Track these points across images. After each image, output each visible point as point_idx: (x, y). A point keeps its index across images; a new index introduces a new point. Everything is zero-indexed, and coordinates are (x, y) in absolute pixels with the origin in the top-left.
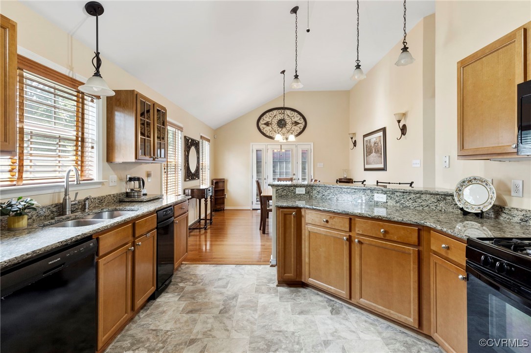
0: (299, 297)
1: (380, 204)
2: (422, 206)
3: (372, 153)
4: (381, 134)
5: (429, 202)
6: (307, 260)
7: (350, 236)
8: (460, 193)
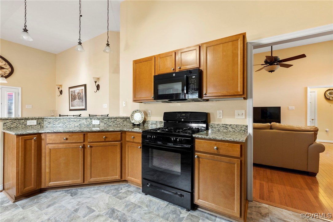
0: (41, 200)
1: (96, 126)
2: (117, 124)
3: (76, 99)
4: (83, 88)
5: (120, 122)
6: (47, 170)
7: (84, 145)
8: (132, 117)
